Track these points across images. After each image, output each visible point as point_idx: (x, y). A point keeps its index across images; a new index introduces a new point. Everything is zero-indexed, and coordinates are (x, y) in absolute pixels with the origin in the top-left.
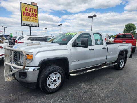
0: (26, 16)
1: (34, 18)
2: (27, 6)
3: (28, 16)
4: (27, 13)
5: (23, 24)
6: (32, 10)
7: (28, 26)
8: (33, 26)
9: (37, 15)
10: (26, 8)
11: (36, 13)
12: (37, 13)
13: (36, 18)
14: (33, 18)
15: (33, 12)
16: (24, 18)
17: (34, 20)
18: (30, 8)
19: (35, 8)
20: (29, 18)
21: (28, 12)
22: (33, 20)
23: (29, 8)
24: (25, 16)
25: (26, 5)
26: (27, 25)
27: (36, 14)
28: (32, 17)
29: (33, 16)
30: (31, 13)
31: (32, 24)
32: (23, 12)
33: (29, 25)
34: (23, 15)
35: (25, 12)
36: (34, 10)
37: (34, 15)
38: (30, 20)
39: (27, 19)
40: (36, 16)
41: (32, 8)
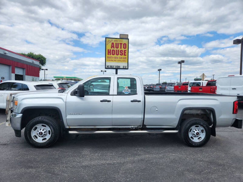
0: (112, 55)
1: (123, 56)
2: (113, 41)
3: (114, 54)
4: (113, 50)
5: (107, 66)
6: (120, 45)
7: (114, 69)
8: (121, 67)
9: (127, 52)
10: (113, 44)
11: (125, 49)
12: (127, 49)
13: (125, 56)
14: (121, 56)
15: (121, 48)
16: (108, 58)
17: (122, 60)
18: (118, 44)
19: (124, 41)
20: (115, 58)
21: (115, 49)
22: (120, 59)
23: (116, 43)
24: (110, 55)
25: (113, 39)
26: (112, 68)
27: (125, 51)
28: (119, 56)
29: (120, 54)
30: (118, 50)
31: (119, 65)
32: (108, 50)
33: (115, 67)
34: (108, 54)
35: (110, 50)
36: (122, 45)
37: (123, 52)
38: (117, 59)
39: (112, 59)
40: (125, 53)
41: (121, 42)
